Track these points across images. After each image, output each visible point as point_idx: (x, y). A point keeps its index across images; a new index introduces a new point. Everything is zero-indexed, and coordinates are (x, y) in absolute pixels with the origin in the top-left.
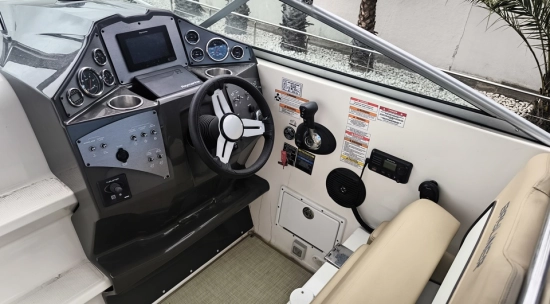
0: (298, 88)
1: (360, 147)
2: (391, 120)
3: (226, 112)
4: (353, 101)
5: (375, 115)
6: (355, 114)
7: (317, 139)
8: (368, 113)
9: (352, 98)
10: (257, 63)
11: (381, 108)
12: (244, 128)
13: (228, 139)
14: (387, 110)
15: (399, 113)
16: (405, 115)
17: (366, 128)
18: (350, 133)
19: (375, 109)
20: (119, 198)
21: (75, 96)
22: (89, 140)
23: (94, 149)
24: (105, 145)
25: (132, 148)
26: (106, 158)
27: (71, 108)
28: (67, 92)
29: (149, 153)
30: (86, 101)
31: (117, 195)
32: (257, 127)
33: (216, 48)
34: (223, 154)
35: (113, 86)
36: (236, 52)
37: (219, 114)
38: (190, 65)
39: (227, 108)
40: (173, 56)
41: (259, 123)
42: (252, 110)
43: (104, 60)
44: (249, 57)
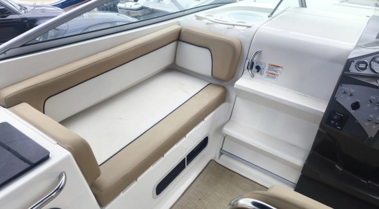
20: (335, 126)
21: (363, 66)
22: (346, 87)
23: (345, 93)
24: (351, 95)
25: (365, 106)
26: (346, 102)
27: (353, 69)
28: (360, 60)
29: (372, 116)
30: (367, 72)
31: (335, 123)
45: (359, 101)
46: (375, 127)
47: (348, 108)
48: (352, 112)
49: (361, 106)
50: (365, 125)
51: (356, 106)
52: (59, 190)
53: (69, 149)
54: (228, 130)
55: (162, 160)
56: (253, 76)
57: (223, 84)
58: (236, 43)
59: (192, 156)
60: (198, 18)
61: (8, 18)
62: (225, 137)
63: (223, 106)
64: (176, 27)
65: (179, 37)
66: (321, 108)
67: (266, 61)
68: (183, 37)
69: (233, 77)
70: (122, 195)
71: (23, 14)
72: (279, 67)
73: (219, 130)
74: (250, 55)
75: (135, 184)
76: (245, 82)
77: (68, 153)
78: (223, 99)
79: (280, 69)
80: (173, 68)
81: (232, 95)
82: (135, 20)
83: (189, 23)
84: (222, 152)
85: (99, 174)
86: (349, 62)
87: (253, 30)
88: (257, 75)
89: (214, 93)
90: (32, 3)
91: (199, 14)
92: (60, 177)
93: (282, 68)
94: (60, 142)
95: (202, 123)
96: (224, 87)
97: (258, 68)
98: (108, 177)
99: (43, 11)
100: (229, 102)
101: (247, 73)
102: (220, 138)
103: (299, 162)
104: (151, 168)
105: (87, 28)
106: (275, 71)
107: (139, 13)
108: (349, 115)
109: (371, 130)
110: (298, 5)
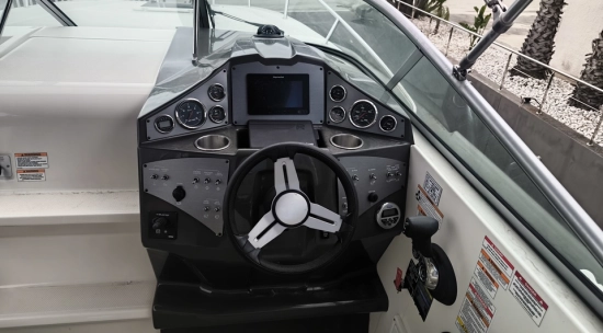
0: (437, 192)
1: (480, 321)
2: (525, 302)
3: (291, 187)
4: (486, 243)
5: (507, 282)
6: (484, 264)
8: (500, 272)
9: (486, 238)
10: (412, 142)
11: (517, 274)
12: (309, 214)
13: (277, 221)
14: (523, 281)
15: (538, 298)
16: (546, 307)
17: (493, 294)
18: (474, 291)
19: (509, 269)
20: (164, 235)
21: (166, 124)
22: (155, 168)
23: (155, 177)
24: (166, 178)
25: (192, 190)
26: (164, 192)
27: (154, 132)
28: (158, 116)
29: (206, 202)
30: (176, 132)
31: (162, 231)
32: (329, 221)
33: (363, 111)
34: (260, 236)
35: (220, 123)
36: (387, 123)
37: (279, 186)
38: (326, 123)
39: (295, 183)
40: (305, 109)
41: (336, 217)
42: (372, 198)
43: (221, 96)
44: (402, 132)
45: (181, 184)
46: (219, 217)
47: (170, 199)
48: (179, 204)
49: (187, 191)
50: (204, 218)
51: (180, 193)
72: (39, 154)
79: (44, 158)
86: (143, 122)
93: (46, 154)
106: (36, 164)
108: (177, 212)
109: (216, 224)
110: (58, 23)
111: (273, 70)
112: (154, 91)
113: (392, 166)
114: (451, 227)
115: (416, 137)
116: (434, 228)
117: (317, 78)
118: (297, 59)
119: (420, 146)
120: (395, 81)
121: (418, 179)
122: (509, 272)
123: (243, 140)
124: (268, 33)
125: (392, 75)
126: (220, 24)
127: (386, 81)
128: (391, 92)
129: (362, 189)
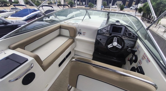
0: (139, 47)
1: (139, 64)
2: (147, 61)
4: (144, 54)
5: (145, 59)
6: (143, 57)
7: (134, 58)
10: (137, 40)
12: (117, 45)
13: (112, 45)
14: (148, 59)
15: (149, 61)
16: (150, 62)
17: (143, 61)
18: (140, 61)
20: (97, 44)
21: (101, 31)
22: (98, 36)
25: (102, 39)
26: (99, 39)
27: (99, 32)
28: (100, 30)
29: (103, 41)
30: (102, 32)
32: (120, 47)
33: (130, 34)
34: (110, 46)
35: (108, 32)
36: (134, 36)
37: (114, 41)
38: (123, 35)
39: (116, 41)
40: (121, 33)
41: (121, 46)
42: (127, 47)
43: (108, 31)
44: (136, 38)
46: (105, 44)
47: (99, 40)
50: (103, 43)
51: (100, 40)
52: (32, 67)
53: (33, 57)
54: (75, 49)
55: (59, 58)
56: (80, 35)
57: (73, 38)
58: (75, 28)
59: (67, 56)
60: (65, 22)
61: (8, 25)
62: (75, 51)
63: (74, 44)
64: (59, 25)
65: (60, 27)
66: (94, 41)
67: (82, 31)
68: (61, 27)
69: (75, 36)
70: (49, 67)
71: (13, 24)
72: (85, 33)
73: (73, 49)
74: (78, 30)
75: (53, 65)
76: (78, 37)
77: (33, 58)
78: (73, 41)
80: (60, 35)
81: (76, 40)
82: (49, 23)
83: (62, 23)
84: (75, 55)
85: (42, 63)
86: (98, 30)
87: (78, 24)
88: (81, 35)
89: (71, 40)
90: (15, 20)
91: (65, 21)
92: (32, 64)
94: (30, 56)
95: (69, 48)
96: (73, 39)
97: (81, 33)
98: (45, 64)
99: (19, 22)
100: (75, 42)
101: (78, 35)
102: (74, 51)
103: (92, 54)
104: (56, 60)
105: (35, 27)
107: (50, 21)
108: (99, 42)
109: (104, 44)
110: (89, 18)
111: (117, 26)
112: (100, 27)
113: (132, 43)
114: (139, 52)
115: (138, 39)
116: (136, 51)
117: (124, 28)
118: (121, 25)
119: (138, 41)
120: (137, 31)
121: (136, 45)
122: (146, 58)
123: (110, 35)
124: (118, 21)
125: (137, 30)
126: (110, 20)
127: (136, 31)
128: (136, 33)
129: (126, 45)
